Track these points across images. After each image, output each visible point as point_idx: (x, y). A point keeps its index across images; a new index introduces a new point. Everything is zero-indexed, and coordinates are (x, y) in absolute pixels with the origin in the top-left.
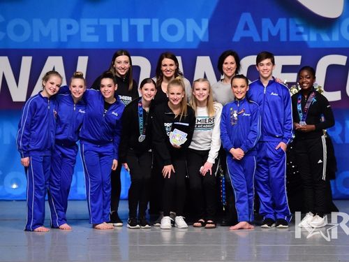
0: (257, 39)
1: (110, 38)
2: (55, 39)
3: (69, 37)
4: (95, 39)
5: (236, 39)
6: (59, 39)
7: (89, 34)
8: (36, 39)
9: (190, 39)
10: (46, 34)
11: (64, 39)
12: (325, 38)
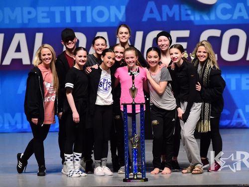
0: (159, 19)
1: (58, 20)
2: (19, 21)
3: (29, 20)
4: (47, 21)
5: (145, 19)
6: (23, 21)
7: (43, 17)
8: (7, 21)
9: (113, 20)
10: (13, 18)
11: (26, 21)
12: (206, 18)
